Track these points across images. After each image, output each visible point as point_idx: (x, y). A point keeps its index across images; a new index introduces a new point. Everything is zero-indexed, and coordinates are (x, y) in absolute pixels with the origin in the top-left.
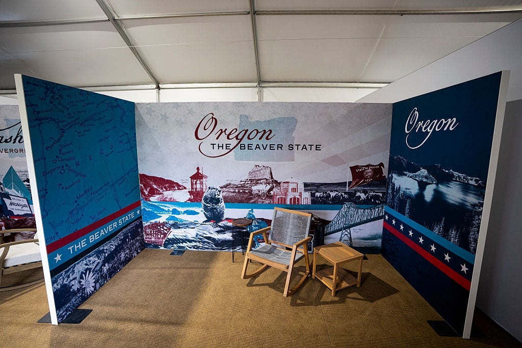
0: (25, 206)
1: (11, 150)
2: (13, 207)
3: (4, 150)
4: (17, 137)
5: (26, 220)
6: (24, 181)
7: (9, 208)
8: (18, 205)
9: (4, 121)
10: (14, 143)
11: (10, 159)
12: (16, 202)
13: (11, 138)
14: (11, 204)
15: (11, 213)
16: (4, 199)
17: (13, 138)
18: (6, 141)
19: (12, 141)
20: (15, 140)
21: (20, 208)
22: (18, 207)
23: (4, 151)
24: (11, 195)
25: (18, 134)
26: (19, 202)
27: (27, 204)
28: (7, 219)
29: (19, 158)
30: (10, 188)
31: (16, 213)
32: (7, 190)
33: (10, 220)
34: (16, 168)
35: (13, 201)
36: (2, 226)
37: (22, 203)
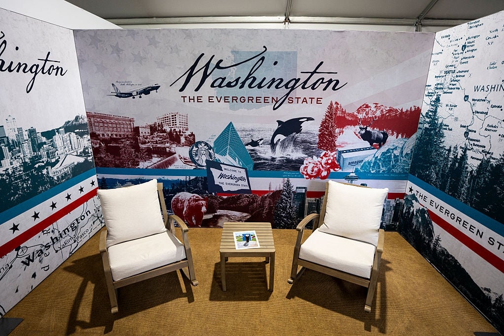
0: (241, 179)
1: (235, 99)
2: (223, 180)
3: (223, 98)
4: (247, 79)
5: (239, 198)
6: (247, 145)
7: (217, 181)
8: (231, 177)
9: (230, 54)
10: (241, 87)
11: (231, 112)
12: (228, 173)
13: (237, 80)
14: (221, 176)
15: (219, 188)
16: (211, 169)
17: (241, 81)
18: (229, 85)
19: (239, 85)
20: (243, 83)
21: (233, 181)
22: (230, 181)
23: (222, 100)
24: (223, 164)
25: (250, 74)
26: (233, 174)
27: (245, 176)
28: (212, 197)
29: (246, 110)
30: (224, 154)
31: (225, 188)
32: (218, 157)
33: (216, 198)
34: (237, 126)
35: (224, 172)
36: (203, 205)
37: (238, 175)
